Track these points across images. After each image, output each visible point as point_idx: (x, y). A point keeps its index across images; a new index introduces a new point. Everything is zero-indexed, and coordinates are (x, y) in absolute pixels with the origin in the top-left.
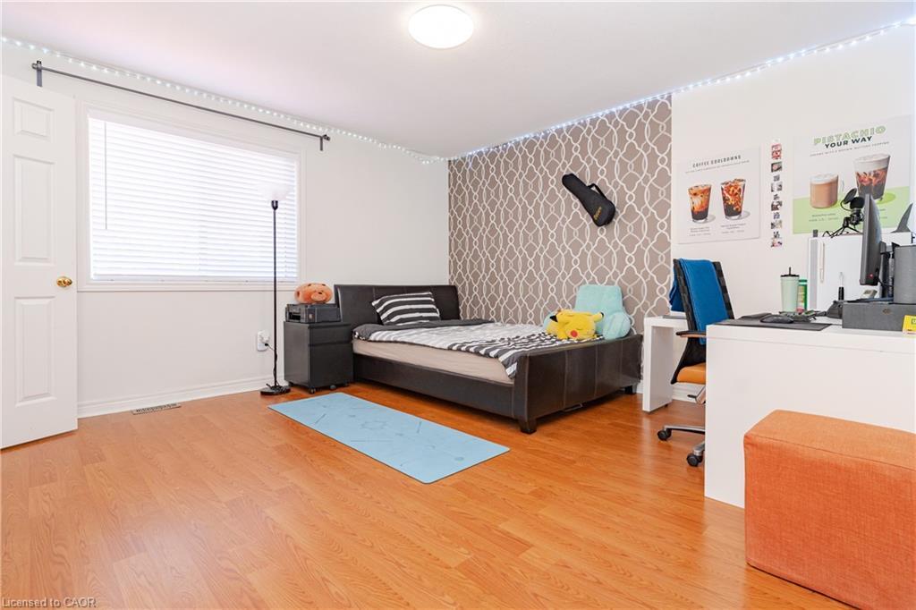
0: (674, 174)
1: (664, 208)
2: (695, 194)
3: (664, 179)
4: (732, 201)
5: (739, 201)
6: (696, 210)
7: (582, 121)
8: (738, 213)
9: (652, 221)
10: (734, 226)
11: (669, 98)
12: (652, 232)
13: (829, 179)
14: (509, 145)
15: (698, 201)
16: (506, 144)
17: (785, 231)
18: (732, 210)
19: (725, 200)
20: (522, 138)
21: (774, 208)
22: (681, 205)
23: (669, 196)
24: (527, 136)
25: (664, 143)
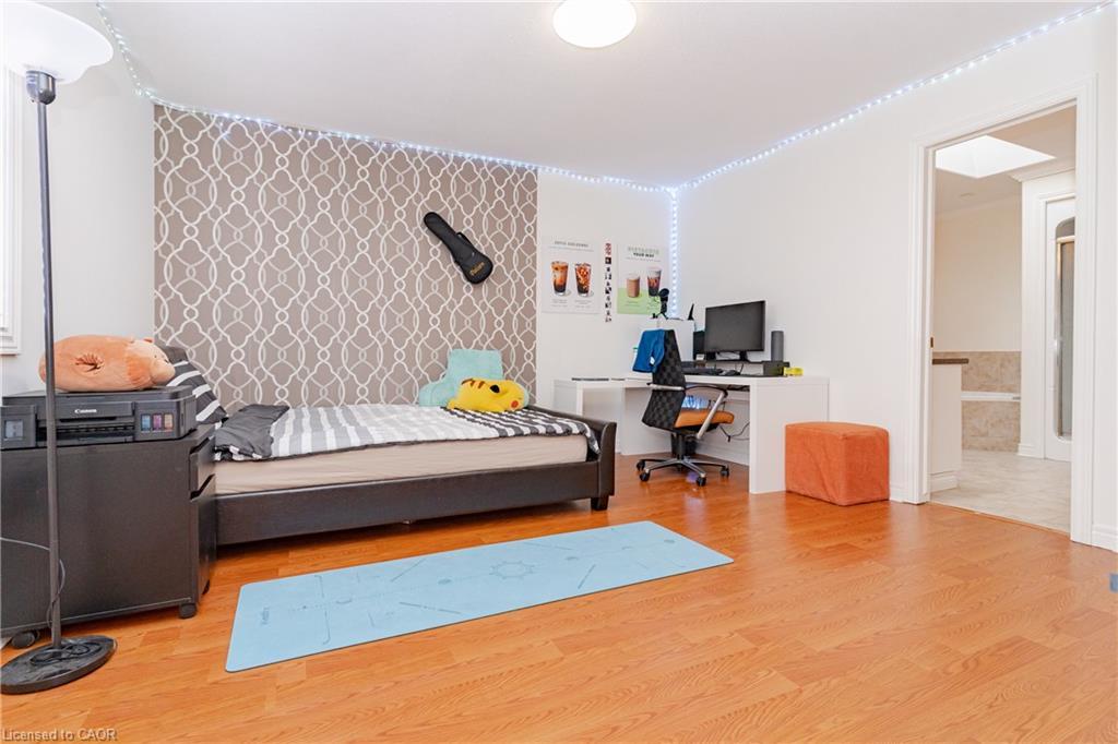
0: (539, 245)
1: (530, 275)
2: (557, 269)
3: (530, 247)
4: (582, 281)
5: (587, 282)
6: (558, 283)
7: (444, 154)
8: (586, 291)
9: (520, 287)
10: (582, 302)
11: (535, 171)
12: (520, 298)
13: (636, 278)
14: (320, 136)
15: (559, 275)
16: (315, 132)
17: (613, 309)
18: (582, 289)
19: (578, 279)
20: (349, 136)
21: (607, 292)
22: (545, 278)
23: (534, 265)
24: (358, 137)
25: (531, 212)
